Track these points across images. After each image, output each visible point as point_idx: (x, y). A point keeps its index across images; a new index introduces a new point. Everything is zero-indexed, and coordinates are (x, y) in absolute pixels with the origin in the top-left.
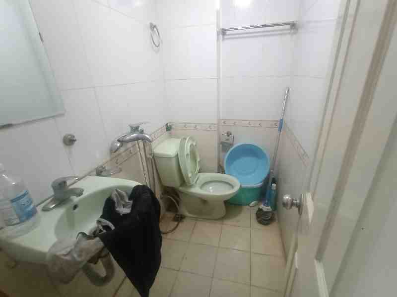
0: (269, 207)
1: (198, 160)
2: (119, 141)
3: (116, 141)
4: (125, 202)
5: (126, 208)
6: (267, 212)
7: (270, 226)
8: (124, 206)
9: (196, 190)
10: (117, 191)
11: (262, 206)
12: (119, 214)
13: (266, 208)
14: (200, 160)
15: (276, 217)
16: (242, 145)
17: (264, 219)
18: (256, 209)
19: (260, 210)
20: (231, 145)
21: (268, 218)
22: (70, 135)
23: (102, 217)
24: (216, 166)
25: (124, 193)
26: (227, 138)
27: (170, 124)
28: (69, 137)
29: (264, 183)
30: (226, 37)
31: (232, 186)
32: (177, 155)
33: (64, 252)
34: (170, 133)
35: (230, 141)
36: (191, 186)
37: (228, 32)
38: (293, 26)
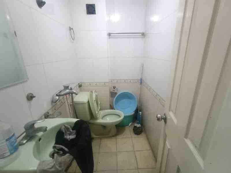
0: (140, 125)
1: (99, 103)
2: (57, 95)
3: (55, 95)
4: (70, 132)
5: (71, 135)
6: (139, 128)
7: (141, 135)
8: (70, 135)
9: (100, 121)
10: (64, 126)
11: (136, 125)
12: (67, 140)
13: (138, 125)
14: (100, 103)
15: (143, 130)
16: (122, 93)
17: (138, 131)
18: (133, 126)
19: (135, 127)
20: (116, 93)
21: (140, 131)
22: (31, 94)
23: (56, 143)
24: (109, 106)
25: (69, 127)
26: (114, 89)
27: (81, 84)
28: (30, 95)
29: (135, 112)
30: (111, 37)
31: (119, 116)
32: (89, 101)
33: (49, 167)
34: (81, 89)
35: (116, 91)
36: (97, 119)
37: (112, 35)
38: (143, 34)
